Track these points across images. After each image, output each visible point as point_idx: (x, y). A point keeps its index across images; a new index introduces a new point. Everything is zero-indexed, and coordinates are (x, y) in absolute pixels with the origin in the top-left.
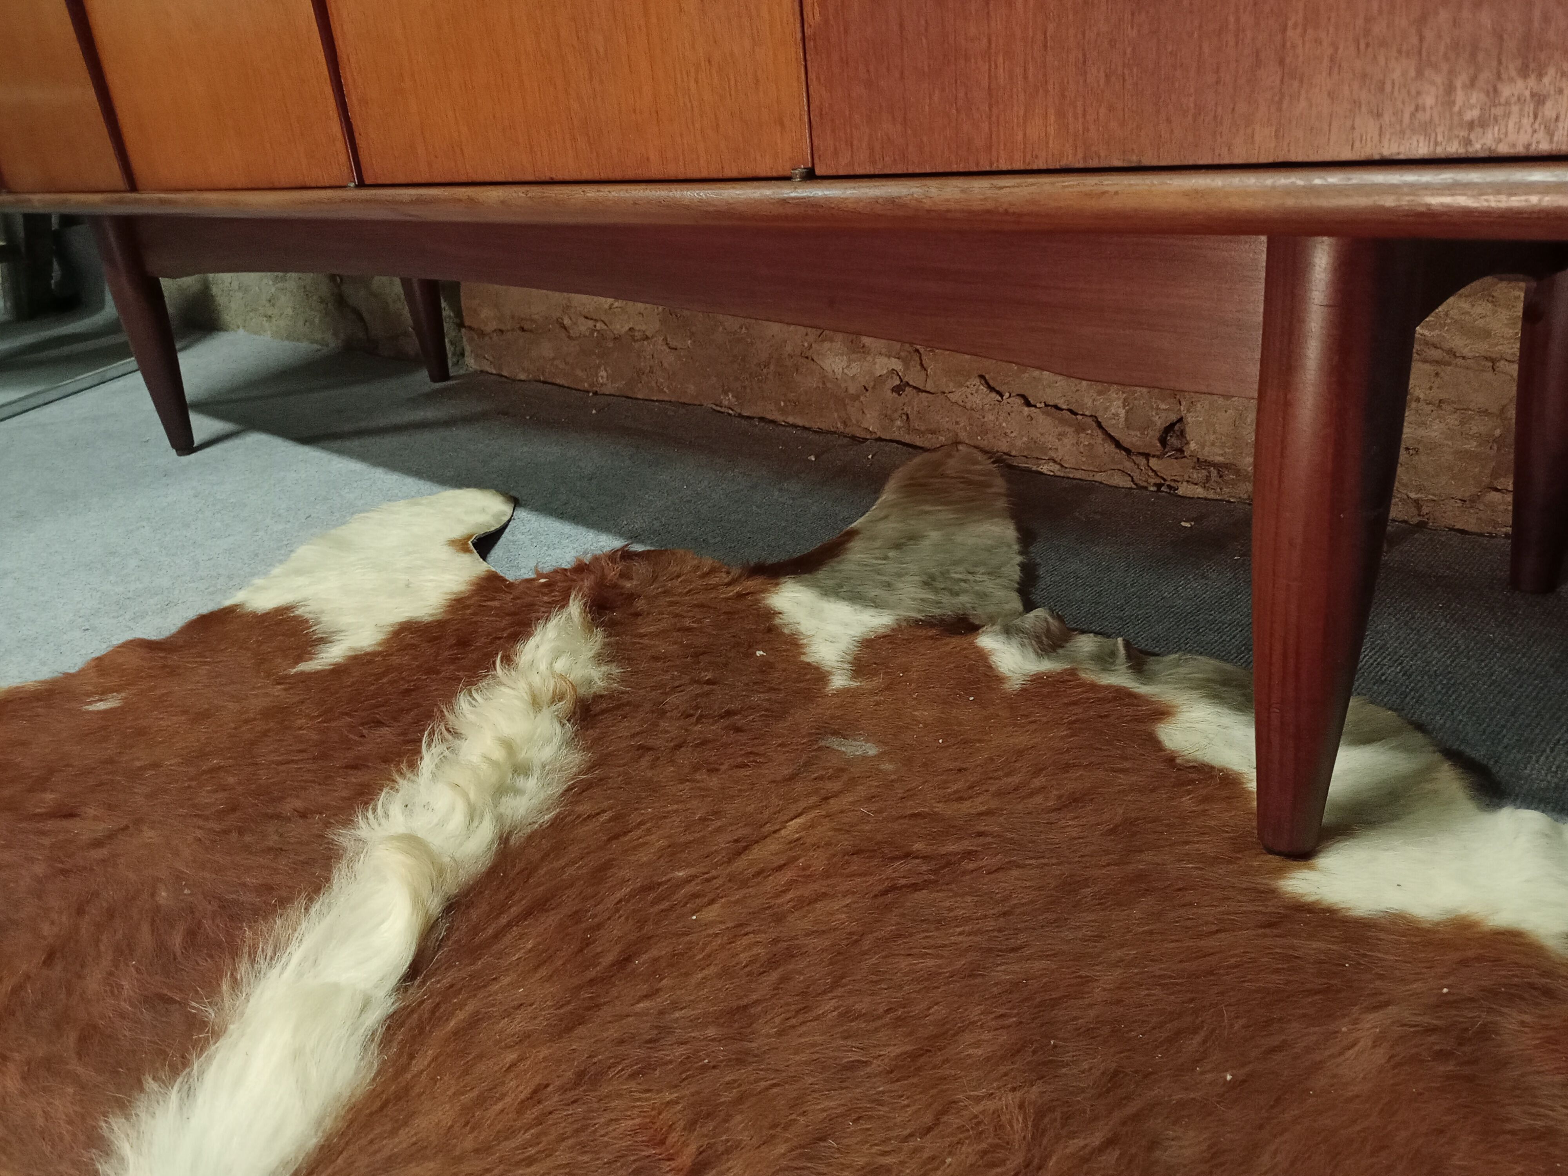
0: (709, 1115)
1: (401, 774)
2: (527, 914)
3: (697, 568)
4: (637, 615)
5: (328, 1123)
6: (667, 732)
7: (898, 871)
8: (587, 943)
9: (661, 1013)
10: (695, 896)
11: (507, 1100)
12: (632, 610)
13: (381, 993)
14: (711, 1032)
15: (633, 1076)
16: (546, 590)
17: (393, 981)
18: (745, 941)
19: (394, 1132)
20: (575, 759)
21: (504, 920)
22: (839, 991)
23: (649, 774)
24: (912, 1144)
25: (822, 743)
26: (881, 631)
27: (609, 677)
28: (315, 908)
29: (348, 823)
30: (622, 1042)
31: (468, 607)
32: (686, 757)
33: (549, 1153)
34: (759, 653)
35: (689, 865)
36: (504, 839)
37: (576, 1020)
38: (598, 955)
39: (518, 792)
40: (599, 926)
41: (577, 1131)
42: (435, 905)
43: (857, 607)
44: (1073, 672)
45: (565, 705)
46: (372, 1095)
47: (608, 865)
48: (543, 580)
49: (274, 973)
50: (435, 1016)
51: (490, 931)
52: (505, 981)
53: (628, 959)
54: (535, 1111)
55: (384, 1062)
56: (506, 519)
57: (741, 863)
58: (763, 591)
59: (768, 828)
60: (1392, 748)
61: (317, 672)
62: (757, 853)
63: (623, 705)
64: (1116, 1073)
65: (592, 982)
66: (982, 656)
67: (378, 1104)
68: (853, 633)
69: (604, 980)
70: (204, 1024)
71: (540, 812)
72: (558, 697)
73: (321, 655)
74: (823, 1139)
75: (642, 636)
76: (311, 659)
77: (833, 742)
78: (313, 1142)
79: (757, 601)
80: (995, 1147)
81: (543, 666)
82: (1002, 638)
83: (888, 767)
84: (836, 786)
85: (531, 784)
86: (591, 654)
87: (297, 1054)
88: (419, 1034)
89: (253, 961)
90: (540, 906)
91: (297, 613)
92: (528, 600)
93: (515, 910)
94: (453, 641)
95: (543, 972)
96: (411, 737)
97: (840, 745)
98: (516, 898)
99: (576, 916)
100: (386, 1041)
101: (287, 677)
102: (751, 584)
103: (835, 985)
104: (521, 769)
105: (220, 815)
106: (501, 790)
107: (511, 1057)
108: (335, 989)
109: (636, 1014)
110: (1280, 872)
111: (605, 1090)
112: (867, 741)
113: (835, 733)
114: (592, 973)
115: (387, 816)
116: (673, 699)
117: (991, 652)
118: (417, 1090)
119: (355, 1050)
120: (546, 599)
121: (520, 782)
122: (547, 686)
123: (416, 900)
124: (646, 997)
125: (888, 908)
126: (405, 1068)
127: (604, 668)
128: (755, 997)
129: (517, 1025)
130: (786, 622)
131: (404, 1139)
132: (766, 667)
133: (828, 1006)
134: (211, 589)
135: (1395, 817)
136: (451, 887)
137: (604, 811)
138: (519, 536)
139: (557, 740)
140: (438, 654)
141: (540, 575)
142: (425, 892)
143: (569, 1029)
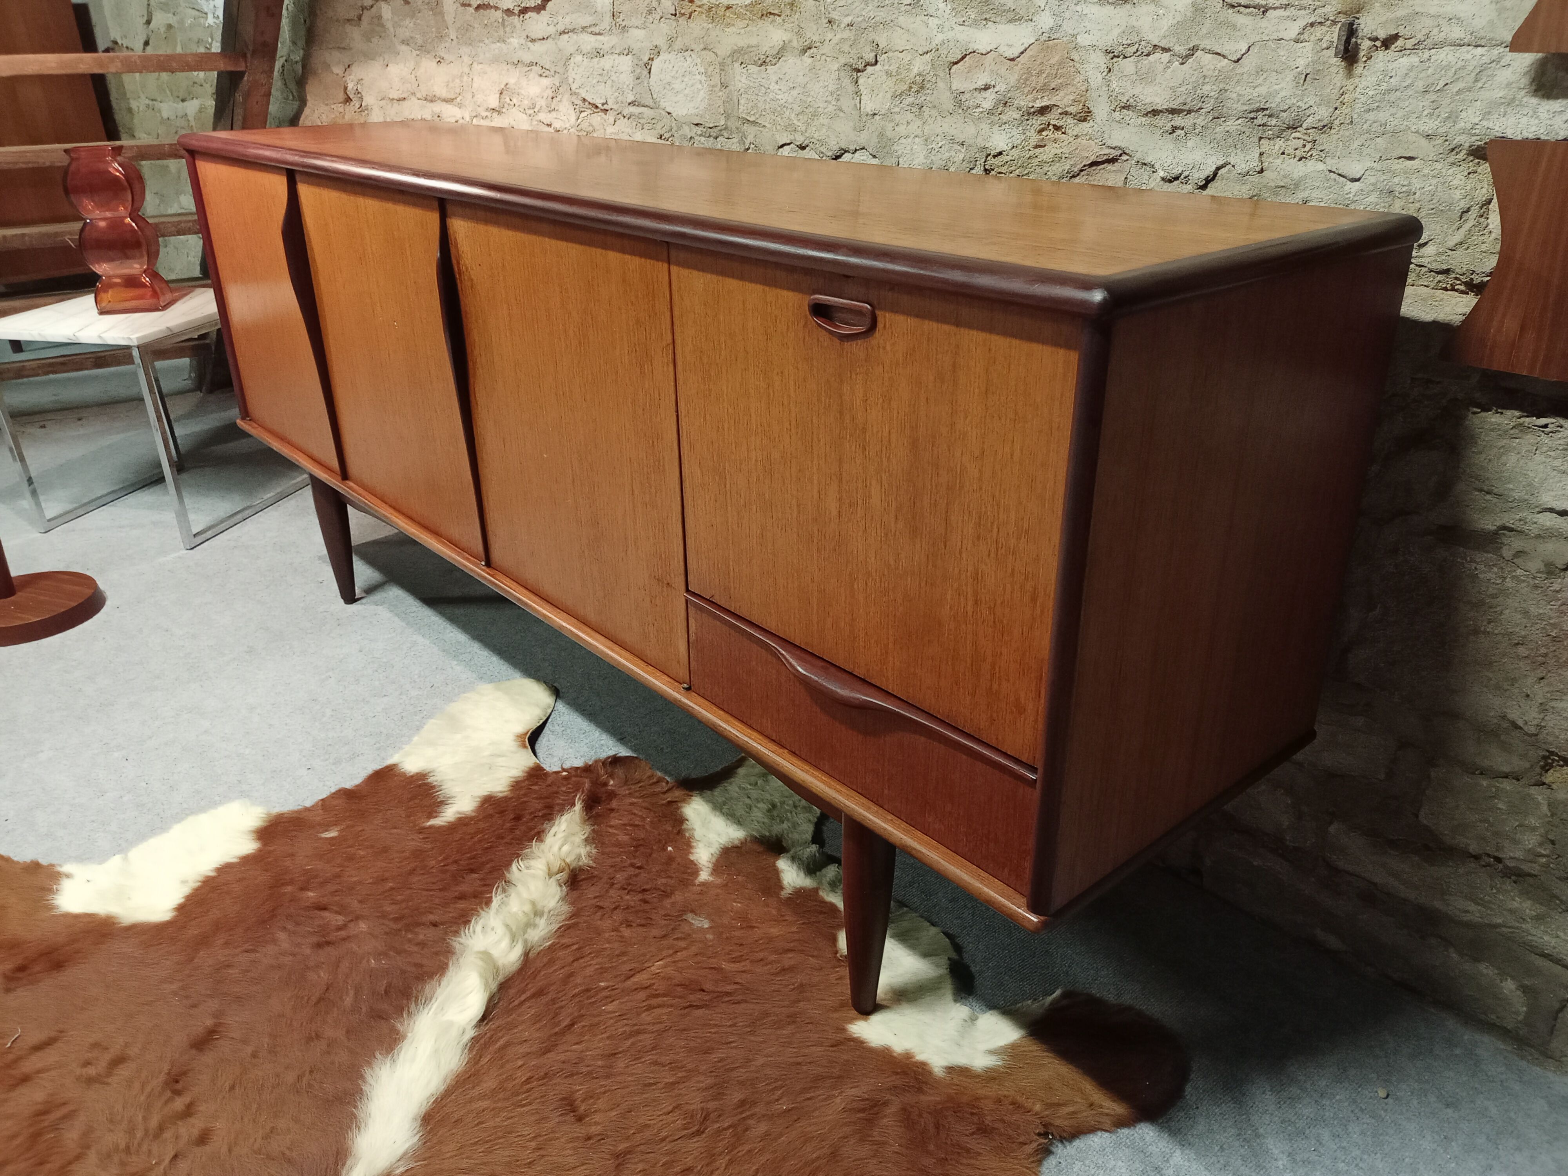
0: (591, 1097)
1: (482, 908)
2: (533, 996)
3: (650, 777)
4: (612, 810)
5: (448, 1081)
6: (612, 897)
7: (695, 998)
8: (556, 1015)
9: (582, 1051)
10: (607, 997)
11: (517, 1081)
12: (608, 807)
13: (469, 1027)
14: (600, 1063)
15: (566, 1077)
16: (565, 783)
17: (474, 1022)
18: (622, 1023)
19: (473, 1088)
20: (566, 909)
21: (523, 998)
22: (654, 1052)
23: (599, 922)
24: (661, 1118)
25: (684, 917)
26: (737, 842)
27: (589, 855)
28: (443, 983)
29: (456, 933)
30: (564, 1062)
31: (521, 788)
32: (618, 916)
33: (530, 1104)
34: (670, 848)
35: (607, 981)
36: (526, 954)
37: (547, 1051)
38: (560, 1021)
39: (535, 926)
40: (562, 1007)
41: (542, 1097)
42: (494, 987)
43: (728, 822)
44: (815, 891)
45: (564, 876)
46: (465, 1072)
47: (571, 975)
48: (565, 773)
49: (426, 1010)
50: (491, 1041)
51: (516, 1003)
52: (520, 1028)
53: (572, 1025)
54: (528, 1086)
55: (470, 1058)
56: (549, 711)
57: (629, 983)
58: (684, 801)
59: (646, 965)
60: (933, 963)
61: (441, 827)
62: (637, 978)
63: (594, 877)
64: (744, 1100)
65: (556, 1034)
66: (777, 873)
67: (467, 1076)
68: (721, 841)
69: (563, 1033)
70: (398, 1032)
71: (544, 939)
72: (561, 870)
73: (443, 814)
74: (630, 1112)
75: (611, 827)
76: (436, 817)
77: (690, 917)
78: (442, 1088)
79: (678, 808)
80: (689, 1123)
81: (555, 849)
82: (789, 863)
83: (710, 937)
84: (682, 944)
85: (542, 922)
86: (584, 837)
87: (436, 1051)
88: (486, 1046)
89: (417, 1005)
90: (540, 993)
91: (429, 780)
92: (555, 789)
93: (528, 994)
94: (512, 816)
95: (538, 1026)
96: (488, 882)
97: (693, 919)
98: (529, 986)
99: (553, 1001)
100: (471, 1050)
101: (424, 828)
102: (678, 793)
103: (653, 1049)
104: (538, 913)
105: (396, 920)
106: (529, 925)
107: (520, 1063)
108: (451, 1024)
109: (571, 1051)
110: (852, 1020)
111: (554, 1082)
112: (706, 918)
113: (692, 911)
114: (557, 1029)
115: (474, 932)
116: (619, 876)
117: (782, 871)
118: (483, 1071)
119: (459, 1052)
120: (564, 789)
121: (537, 920)
122: (556, 865)
123: (486, 984)
124: (577, 1043)
125: (684, 1016)
126: (477, 1063)
127: (588, 848)
128: (620, 1050)
129: (523, 1049)
130: (690, 827)
131: (476, 1092)
132: (671, 859)
133: (648, 1058)
134: (378, 745)
135: (915, 1000)
136: (501, 978)
137: (574, 944)
138: (557, 727)
139: (557, 897)
140: (503, 825)
141: (564, 770)
142: (490, 980)
143: (544, 1054)
